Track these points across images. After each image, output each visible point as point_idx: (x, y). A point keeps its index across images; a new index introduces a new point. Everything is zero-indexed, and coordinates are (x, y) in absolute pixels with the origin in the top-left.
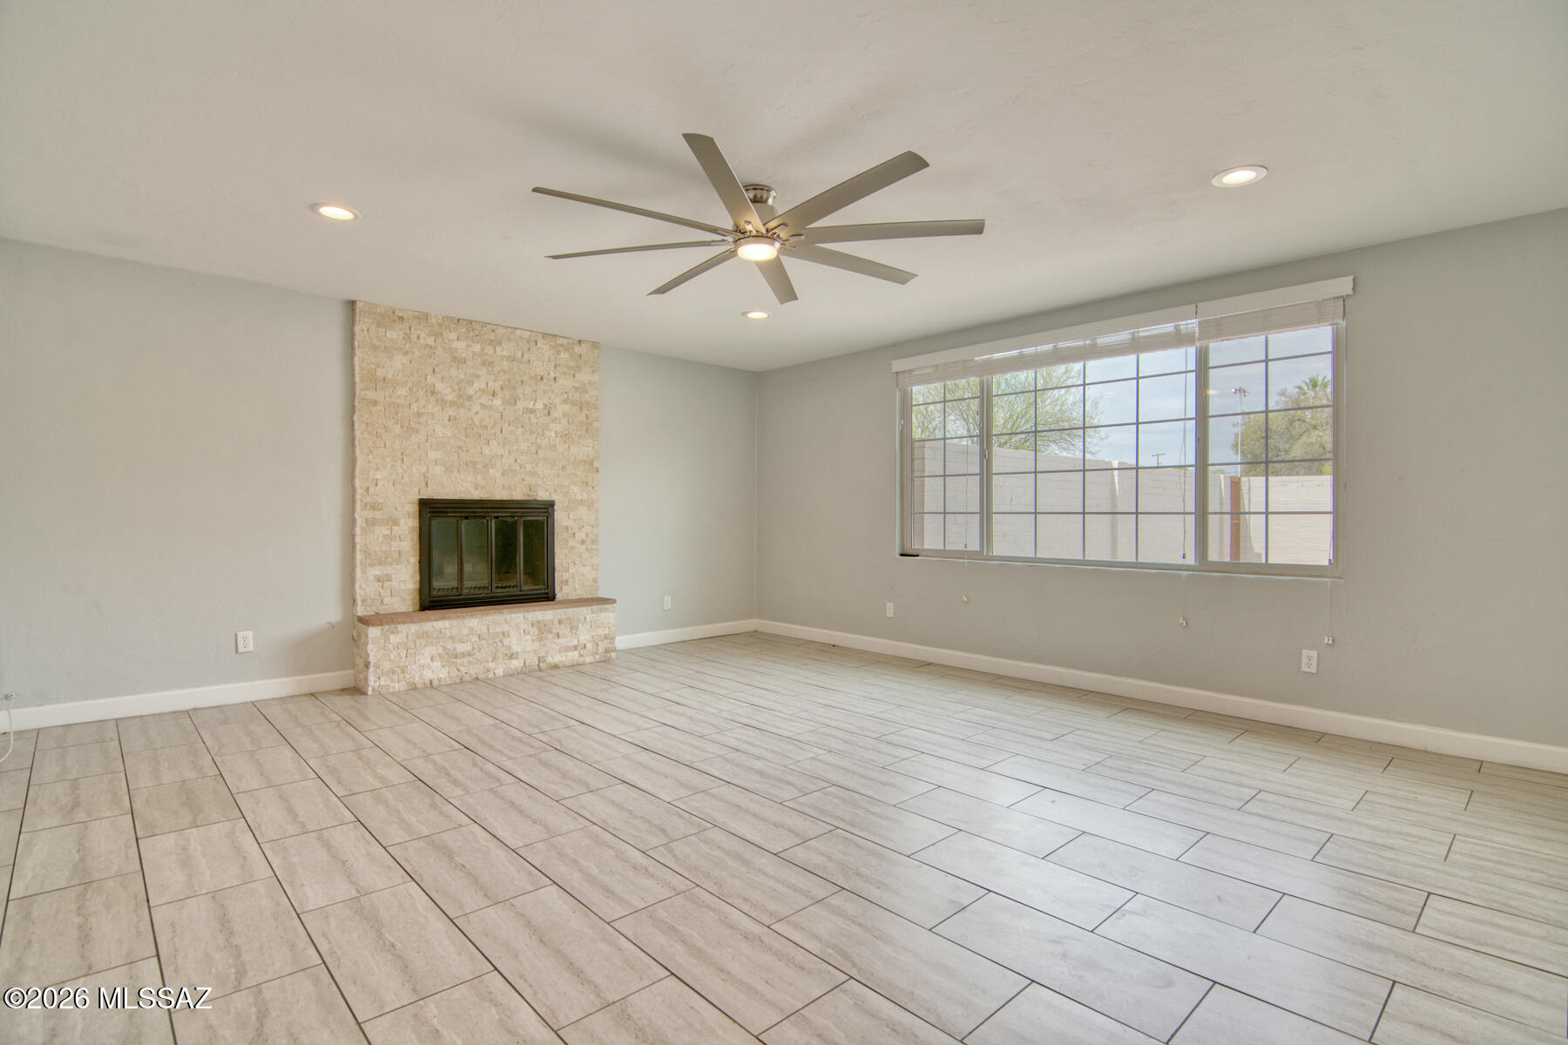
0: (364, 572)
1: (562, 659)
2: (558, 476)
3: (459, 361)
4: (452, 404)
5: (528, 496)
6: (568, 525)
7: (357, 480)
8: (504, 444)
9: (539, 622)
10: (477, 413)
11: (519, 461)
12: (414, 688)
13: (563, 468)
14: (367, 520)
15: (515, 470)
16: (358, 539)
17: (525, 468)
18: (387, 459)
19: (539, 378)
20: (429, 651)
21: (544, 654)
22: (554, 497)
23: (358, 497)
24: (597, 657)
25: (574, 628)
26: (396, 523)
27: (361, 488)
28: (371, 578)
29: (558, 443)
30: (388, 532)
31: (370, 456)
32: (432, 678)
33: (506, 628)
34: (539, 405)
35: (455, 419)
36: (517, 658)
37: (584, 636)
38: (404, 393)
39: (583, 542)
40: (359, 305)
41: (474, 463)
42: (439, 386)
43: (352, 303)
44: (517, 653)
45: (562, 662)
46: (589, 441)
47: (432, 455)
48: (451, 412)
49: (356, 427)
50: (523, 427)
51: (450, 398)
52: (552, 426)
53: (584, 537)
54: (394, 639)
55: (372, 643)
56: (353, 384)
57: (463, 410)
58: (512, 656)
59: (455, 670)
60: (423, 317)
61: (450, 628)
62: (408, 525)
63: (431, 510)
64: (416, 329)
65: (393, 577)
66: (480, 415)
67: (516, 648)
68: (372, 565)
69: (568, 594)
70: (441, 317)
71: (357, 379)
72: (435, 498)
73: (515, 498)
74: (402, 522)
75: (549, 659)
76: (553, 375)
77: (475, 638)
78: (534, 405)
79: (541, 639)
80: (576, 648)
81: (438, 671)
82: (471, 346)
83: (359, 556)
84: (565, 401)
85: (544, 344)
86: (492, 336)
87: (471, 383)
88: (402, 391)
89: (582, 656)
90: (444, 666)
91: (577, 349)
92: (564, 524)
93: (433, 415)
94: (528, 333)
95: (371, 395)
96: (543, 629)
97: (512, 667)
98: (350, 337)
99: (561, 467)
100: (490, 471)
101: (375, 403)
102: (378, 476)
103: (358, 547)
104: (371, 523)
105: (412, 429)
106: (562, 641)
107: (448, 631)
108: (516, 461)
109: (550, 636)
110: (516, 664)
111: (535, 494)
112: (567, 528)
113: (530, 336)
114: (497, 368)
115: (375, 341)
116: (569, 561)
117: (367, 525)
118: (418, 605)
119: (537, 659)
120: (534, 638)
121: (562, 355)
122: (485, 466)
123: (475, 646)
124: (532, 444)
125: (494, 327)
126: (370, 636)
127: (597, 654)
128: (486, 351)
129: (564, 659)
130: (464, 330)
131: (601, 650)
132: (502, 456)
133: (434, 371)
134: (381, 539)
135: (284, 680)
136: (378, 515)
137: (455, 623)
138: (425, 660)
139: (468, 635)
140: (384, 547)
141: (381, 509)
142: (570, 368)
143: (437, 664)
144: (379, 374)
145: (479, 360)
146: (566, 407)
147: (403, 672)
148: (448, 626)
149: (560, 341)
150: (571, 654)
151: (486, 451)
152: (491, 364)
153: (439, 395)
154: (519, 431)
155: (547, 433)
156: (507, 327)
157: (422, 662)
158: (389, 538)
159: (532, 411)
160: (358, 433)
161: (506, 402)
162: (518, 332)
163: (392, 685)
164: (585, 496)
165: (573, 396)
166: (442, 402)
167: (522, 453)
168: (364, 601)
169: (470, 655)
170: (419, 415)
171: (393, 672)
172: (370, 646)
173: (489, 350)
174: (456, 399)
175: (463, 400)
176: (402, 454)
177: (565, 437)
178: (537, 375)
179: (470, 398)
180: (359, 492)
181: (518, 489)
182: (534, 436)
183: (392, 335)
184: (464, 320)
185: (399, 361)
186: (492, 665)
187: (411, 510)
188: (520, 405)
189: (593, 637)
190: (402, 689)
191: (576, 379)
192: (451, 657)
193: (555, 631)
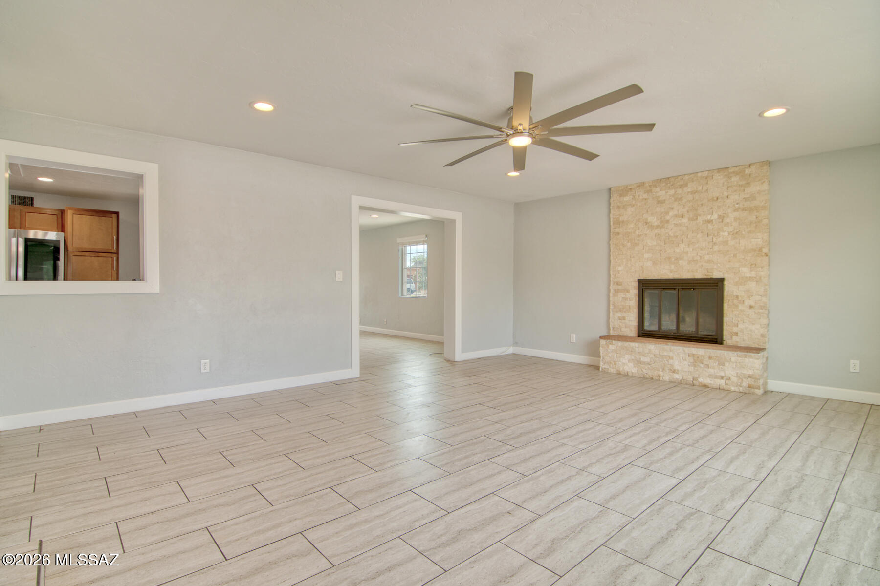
0: (614, 314)
1: (710, 382)
2: (729, 262)
3: (660, 202)
4: (658, 227)
5: (706, 275)
6: (738, 294)
7: (611, 271)
8: (689, 245)
9: (693, 354)
10: (671, 229)
11: (699, 254)
12: (619, 373)
13: (735, 256)
14: (615, 290)
15: (697, 260)
16: (611, 299)
17: (704, 258)
18: (624, 261)
19: (715, 199)
20: (627, 357)
21: (697, 376)
22: (726, 276)
23: (611, 279)
24: (741, 389)
25: (721, 364)
26: (628, 291)
27: (613, 275)
28: (616, 318)
29: (729, 239)
30: (624, 296)
31: (617, 260)
32: (628, 371)
33: (671, 354)
34: (715, 216)
35: (659, 235)
36: (678, 373)
37: (729, 371)
38: (632, 226)
39: (751, 307)
40: (612, 189)
41: (670, 258)
42: (650, 219)
43: (610, 189)
44: (678, 370)
45: (710, 384)
46: (758, 234)
47: (646, 256)
48: (657, 231)
49: (611, 247)
50: (702, 232)
51: (656, 224)
52: (725, 228)
53: (752, 303)
54: (610, 346)
55: (602, 347)
56: (610, 226)
57: (664, 229)
58: (674, 371)
59: (641, 370)
60: (641, 185)
61: (638, 347)
62: (634, 292)
63: (644, 285)
64: (638, 192)
65: (626, 318)
66: (673, 230)
67: (677, 366)
68: (617, 312)
69: (737, 342)
70: (651, 182)
71: (611, 224)
72: (647, 278)
73: (696, 277)
74: (631, 291)
75: (701, 380)
76: (726, 194)
77: (652, 356)
78: (711, 217)
79: (695, 366)
80: (722, 378)
81: (630, 368)
82: (668, 192)
83: (611, 307)
84: (736, 210)
85: (719, 176)
86: (682, 183)
87: (667, 213)
88: (632, 225)
89: (727, 385)
90: (635, 367)
91: (747, 171)
92: (735, 294)
93: (646, 235)
94: (707, 172)
95: (617, 230)
96: (696, 361)
97: (675, 378)
98: (610, 204)
99: (732, 255)
100: (680, 262)
101: (618, 234)
102: (620, 268)
103: (611, 302)
104: (617, 291)
105: (636, 243)
106: (711, 371)
107: (637, 349)
108: (697, 255)
109: (702, 366)
110: (677, 377)
111: (711, 274)
112: (737, 297)
113: (708, 174)
114: (684, 200)
115: (619, 204)
116: (739, 319)
117: (615, 292)
118: (637, 334)
119: (692, 377)
120: (689, 364)
121: (733, 179)
122: (677, 259)
123: (652, 360)
124: (709, 242)
125: (682, 177)
126: (601, 344)
127: (740, 386)
128: (677, 192)
129: (712, 382)
130: (664, 184)
131: (745, 384)
132: (688, 252)
133: (647, 212)
134: (621, 299)
135: (582, 357)
136: (620, 287)
137: (641, 345)
138: (625, 361)
139: (648, 353)
140: (623, 303)
141: (620, 285)
142: (742, 186)
143: (631, 365)
144: (621, 219)
145: (673, 199)
146: (737, 214)
147: (615, 364)
148: (637, 346)
149: (731, 170)
150: (719, 381)
151: (677, 250)
152: (681, 199)
153: (650, 224)
154: (700, 236)
155: (721, 233)
156: (691, 174)
157: (624, 361)
158: (625, 299)
159: (710, 221)
160: (612, 250)
161: (690, 219)
162: (699, 175)
163: (610, 369)
164: (753, 274)
165: (743, 205)
166: (652, 227)
167: (701, 249)
168: (613, 328)
169: (649, 364)
170: (639, 236)
171: (611, 363)
172: (601, 348)
173: (679, 191)
174: (659, 224)
175: (664, 223)
176: (630, 257)
177: (736, 234)
178: (713, 198)
179: (668, 222)
180: (612, 276)
181: (698, 272)
182: (711, 237)
183: (626, 199)
184: (664, 179)
185: (630, 210)
186: (661, 373)
187: (635, 285)
188: (700, 219)
189: (737, 373)
190: (614, 372)
191: (746, 192)
192: (639, 362)
193: (706, 363)
